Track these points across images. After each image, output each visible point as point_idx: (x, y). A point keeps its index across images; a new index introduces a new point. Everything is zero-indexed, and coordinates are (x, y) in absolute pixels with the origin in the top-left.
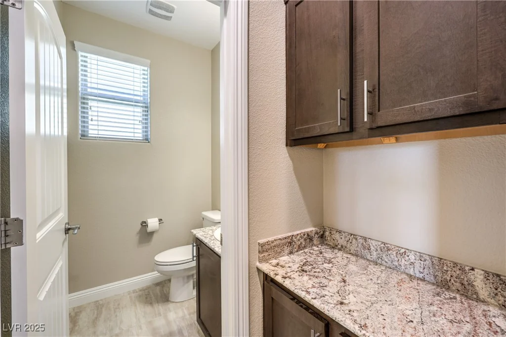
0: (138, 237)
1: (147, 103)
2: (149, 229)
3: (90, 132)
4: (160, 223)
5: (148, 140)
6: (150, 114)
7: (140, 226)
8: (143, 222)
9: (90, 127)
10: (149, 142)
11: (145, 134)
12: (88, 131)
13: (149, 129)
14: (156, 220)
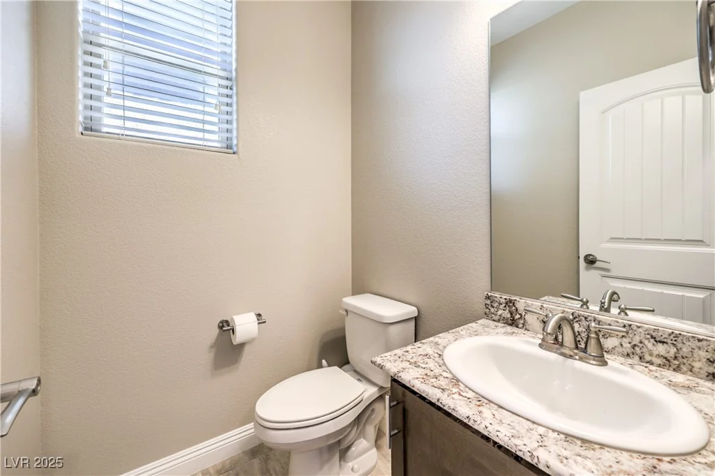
0: (212, 355)
1: (231, 72)
2: (238, 338)
3: (106, 121)
4: (259, 323)
5: (231, 148)
6: (237, 94)
7: (217, 331)
8: (222, 322)
9: (106, 110)
10: (234, 153)
11: (226, 135)
12: (100, 119)
13: (235, 125)
14: (252, 317)
